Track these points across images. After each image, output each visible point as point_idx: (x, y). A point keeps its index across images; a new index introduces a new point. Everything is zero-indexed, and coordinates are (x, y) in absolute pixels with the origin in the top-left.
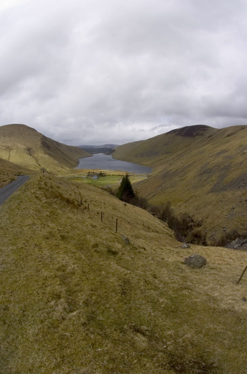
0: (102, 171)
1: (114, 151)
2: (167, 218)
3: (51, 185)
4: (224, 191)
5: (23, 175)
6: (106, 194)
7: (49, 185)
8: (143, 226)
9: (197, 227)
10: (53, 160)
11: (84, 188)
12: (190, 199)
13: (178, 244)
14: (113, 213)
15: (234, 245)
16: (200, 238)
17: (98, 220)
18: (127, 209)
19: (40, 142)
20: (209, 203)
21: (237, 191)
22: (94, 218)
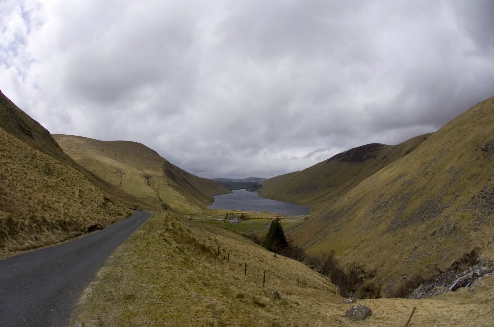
0: (244, 213)
1: (260, 186)
2: (330, 271)
3: (180, 227)
4: (404, 228)
5: (140, 210)
6: (250, 242)
7: (177, 227)
8: (297, 282)
9: (369, 279)
10: (180, 195)
11: (221, 234)
12: (360, 244)
13: (341, 299)
14: (258, 265)
15: (417, 294)
16: (373, 292)
17: (240, 272)
18: (277, 261)
19: (163, 169)
20: (384, 246)
21: (420, 225)
22: (236, 270)
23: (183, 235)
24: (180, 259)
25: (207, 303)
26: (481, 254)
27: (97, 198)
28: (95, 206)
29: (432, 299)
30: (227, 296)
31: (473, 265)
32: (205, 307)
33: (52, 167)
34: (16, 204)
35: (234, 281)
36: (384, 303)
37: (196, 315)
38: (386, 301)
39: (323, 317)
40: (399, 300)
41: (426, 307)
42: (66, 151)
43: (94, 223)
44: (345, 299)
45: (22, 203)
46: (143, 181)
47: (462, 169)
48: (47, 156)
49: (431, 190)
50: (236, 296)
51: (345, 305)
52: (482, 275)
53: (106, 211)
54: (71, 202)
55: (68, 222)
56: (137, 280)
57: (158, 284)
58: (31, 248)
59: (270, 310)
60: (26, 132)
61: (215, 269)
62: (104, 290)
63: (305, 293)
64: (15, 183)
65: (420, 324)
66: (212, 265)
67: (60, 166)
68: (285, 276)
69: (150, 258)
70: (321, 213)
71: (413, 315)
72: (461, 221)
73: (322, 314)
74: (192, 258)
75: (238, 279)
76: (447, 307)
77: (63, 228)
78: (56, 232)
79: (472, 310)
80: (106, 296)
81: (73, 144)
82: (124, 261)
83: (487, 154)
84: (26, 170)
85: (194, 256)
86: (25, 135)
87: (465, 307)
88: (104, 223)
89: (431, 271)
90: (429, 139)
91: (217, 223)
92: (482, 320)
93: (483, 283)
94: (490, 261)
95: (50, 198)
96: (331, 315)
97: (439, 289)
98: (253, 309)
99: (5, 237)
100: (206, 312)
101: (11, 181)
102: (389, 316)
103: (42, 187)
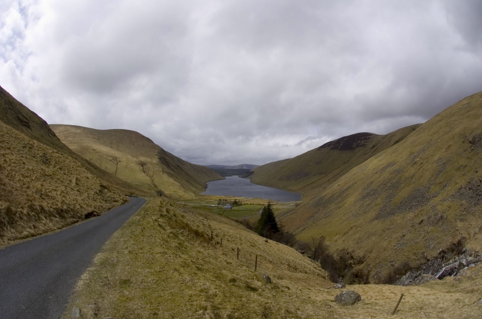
0: (237, 199)
1: (252, 173)
2: (320, 257)
3: (174, 213)
4: (392, 216)
5: (135, 197)
6: (242, 227)
7: (172, 213)
8: (288, 267)
9: (358, 265)
10: (174, 181)
11: (214, 220)
12: (349, 230)
13: (331, 284)
14: (251, 250)
15: (404, 281)
16: (362, 278)
17: (233, 257)
18: (269, 246)
19: (157, 157)
20: (373, 233)
21: (408, 213)
22: (229, 255)
23: (176, 220)
24: (174, 244)
25: (200, 287)
26: (467, 244)
27: (93, 185)
28: (91, 194)
29: (419, 286)
30: (219, 280)
31: (460, 255)
32: (199, 291)
33: (49, 156)
34: (15, 193)
35: (226, 265)
36: (373, 288)
37: (190, 300)
38: (375, 287)
39: (313, 302)
40: (387, 286)
41: (413, 294)
42: (64, 140)
43: (91, 210)
44: (335, 284)
45: (21, 192)
46: (138, 168)
47: (449, 160)
48: (45, 146)
49: (419, 179)
50: (228, 280)
51: (335, 290)
52: (468, 265)
53: (102, 198)
54: (68, 190)
55: (66, 210)
56: (133, 265)
57: (153, 268)
58: (30, 236)
59: (262, 294)
60: (24, 123)
61: (208, 254)
62: (100, 276)
63: (296, 278)
64: (14, 173)
65: (408, 310)
66: (205, 250)
67: (57, 155)
68: (277, 261)
69: (145, 243)
70: (312, 199)
71: (401, 302)
72: (448, 210)
73: (313, 299)
74: (185, 243)
75: (231, 263)
76: (434, 295)
77: (60, 216)
78: (53, 220)
79: (458, 299)
80: (102, 281)
81: (70, 133)
82: (119, 247)
83: (475, 147)
84: (24, 161)
85: (188, 241)
86: (22, 126)
87: (451, 296)
88: (100, 210)
89: (419, 259)
90: (417, 130)
91: (210, 209)
92: (467, 309)
93: (469, 273)
94: (476, 252)
95: (48, 186)
96: (321, 299)
97: (426, 277)
98: (245, 293)
99: (5, 227)
100: (200, 296)
101: (10, 172)
102: (377, 301)
103: (40, 176)
